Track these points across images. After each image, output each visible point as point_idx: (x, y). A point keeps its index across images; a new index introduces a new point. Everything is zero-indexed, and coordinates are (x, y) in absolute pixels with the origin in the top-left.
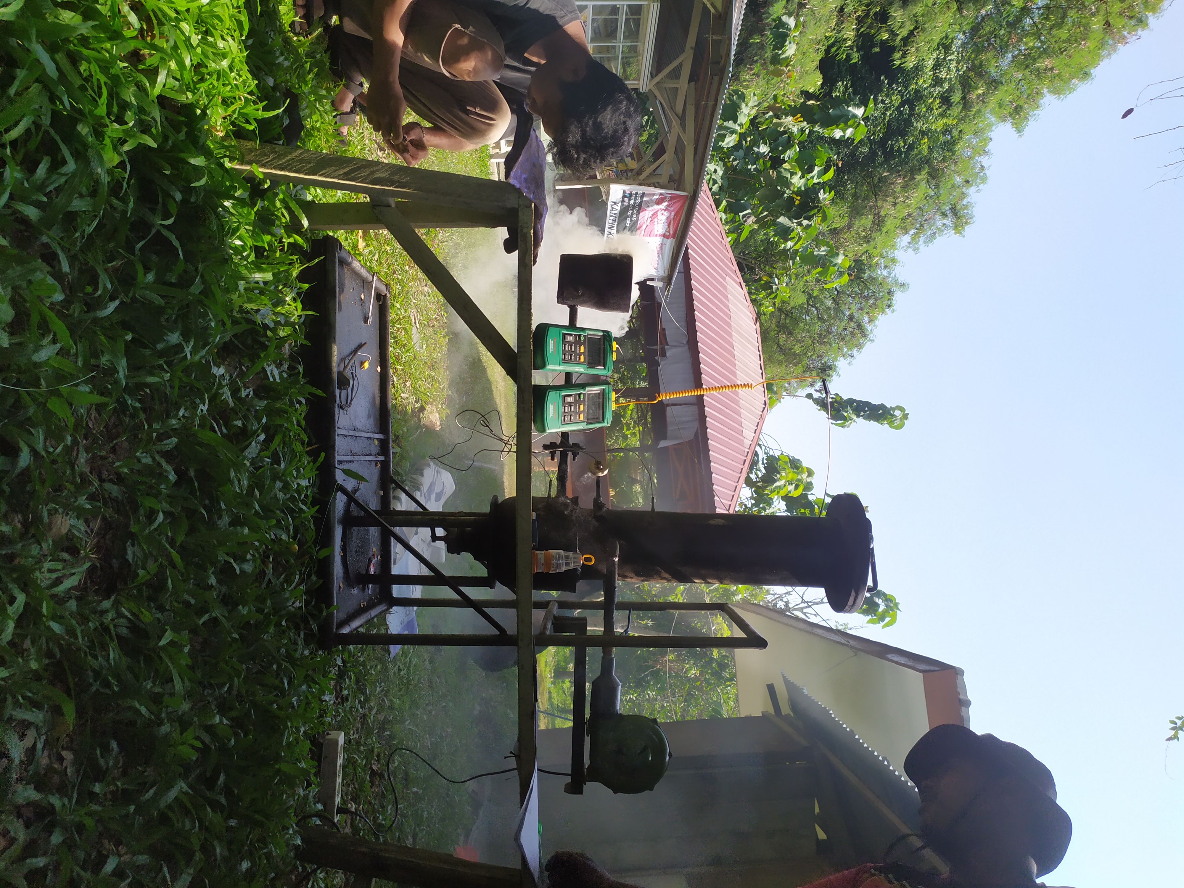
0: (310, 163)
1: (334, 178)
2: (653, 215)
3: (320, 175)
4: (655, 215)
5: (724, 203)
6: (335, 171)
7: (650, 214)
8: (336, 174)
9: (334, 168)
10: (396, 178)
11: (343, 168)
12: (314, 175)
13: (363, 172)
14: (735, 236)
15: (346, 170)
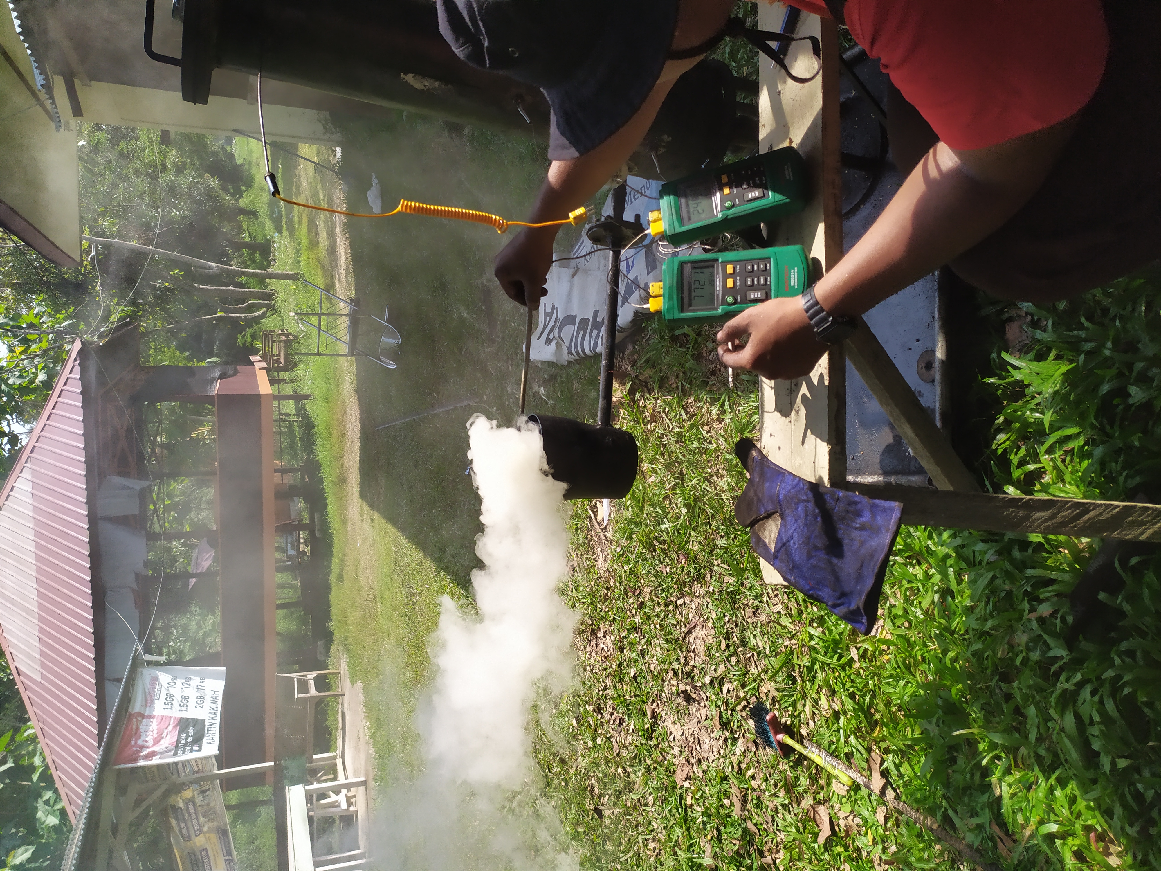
0: (1132, 522)
1: (1101, 505)
2: (159, 741)
3: (1118, 506)
4: (157, 741)
5: (35, 777)
6: (1100, 514)
7: (162, 741)
8: (1098, 510)
9: (1103, 518)
10: (1022, 513)
11: (1090, 519)
12: (1126, 506)
13: (1065, 517)
14: (19, 738)
15: (1086, 517)
